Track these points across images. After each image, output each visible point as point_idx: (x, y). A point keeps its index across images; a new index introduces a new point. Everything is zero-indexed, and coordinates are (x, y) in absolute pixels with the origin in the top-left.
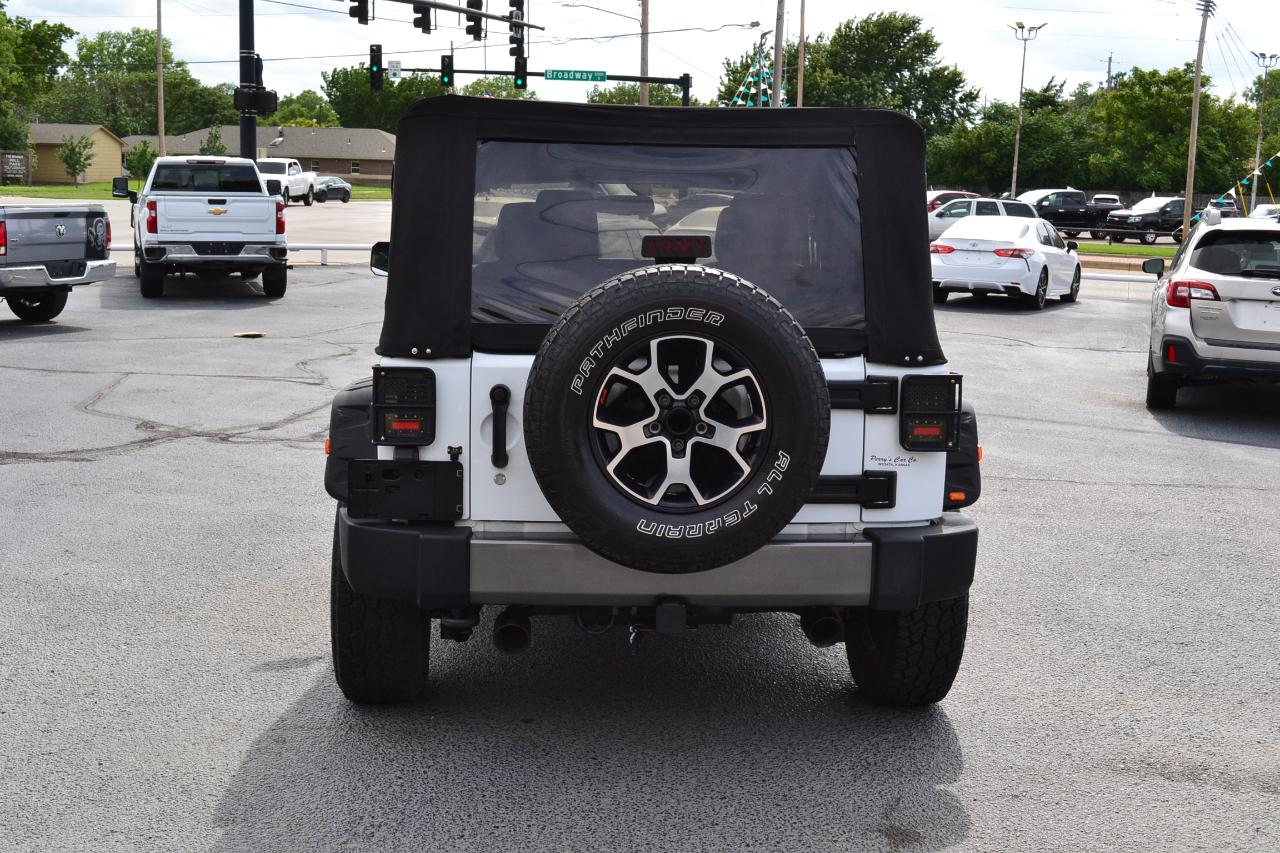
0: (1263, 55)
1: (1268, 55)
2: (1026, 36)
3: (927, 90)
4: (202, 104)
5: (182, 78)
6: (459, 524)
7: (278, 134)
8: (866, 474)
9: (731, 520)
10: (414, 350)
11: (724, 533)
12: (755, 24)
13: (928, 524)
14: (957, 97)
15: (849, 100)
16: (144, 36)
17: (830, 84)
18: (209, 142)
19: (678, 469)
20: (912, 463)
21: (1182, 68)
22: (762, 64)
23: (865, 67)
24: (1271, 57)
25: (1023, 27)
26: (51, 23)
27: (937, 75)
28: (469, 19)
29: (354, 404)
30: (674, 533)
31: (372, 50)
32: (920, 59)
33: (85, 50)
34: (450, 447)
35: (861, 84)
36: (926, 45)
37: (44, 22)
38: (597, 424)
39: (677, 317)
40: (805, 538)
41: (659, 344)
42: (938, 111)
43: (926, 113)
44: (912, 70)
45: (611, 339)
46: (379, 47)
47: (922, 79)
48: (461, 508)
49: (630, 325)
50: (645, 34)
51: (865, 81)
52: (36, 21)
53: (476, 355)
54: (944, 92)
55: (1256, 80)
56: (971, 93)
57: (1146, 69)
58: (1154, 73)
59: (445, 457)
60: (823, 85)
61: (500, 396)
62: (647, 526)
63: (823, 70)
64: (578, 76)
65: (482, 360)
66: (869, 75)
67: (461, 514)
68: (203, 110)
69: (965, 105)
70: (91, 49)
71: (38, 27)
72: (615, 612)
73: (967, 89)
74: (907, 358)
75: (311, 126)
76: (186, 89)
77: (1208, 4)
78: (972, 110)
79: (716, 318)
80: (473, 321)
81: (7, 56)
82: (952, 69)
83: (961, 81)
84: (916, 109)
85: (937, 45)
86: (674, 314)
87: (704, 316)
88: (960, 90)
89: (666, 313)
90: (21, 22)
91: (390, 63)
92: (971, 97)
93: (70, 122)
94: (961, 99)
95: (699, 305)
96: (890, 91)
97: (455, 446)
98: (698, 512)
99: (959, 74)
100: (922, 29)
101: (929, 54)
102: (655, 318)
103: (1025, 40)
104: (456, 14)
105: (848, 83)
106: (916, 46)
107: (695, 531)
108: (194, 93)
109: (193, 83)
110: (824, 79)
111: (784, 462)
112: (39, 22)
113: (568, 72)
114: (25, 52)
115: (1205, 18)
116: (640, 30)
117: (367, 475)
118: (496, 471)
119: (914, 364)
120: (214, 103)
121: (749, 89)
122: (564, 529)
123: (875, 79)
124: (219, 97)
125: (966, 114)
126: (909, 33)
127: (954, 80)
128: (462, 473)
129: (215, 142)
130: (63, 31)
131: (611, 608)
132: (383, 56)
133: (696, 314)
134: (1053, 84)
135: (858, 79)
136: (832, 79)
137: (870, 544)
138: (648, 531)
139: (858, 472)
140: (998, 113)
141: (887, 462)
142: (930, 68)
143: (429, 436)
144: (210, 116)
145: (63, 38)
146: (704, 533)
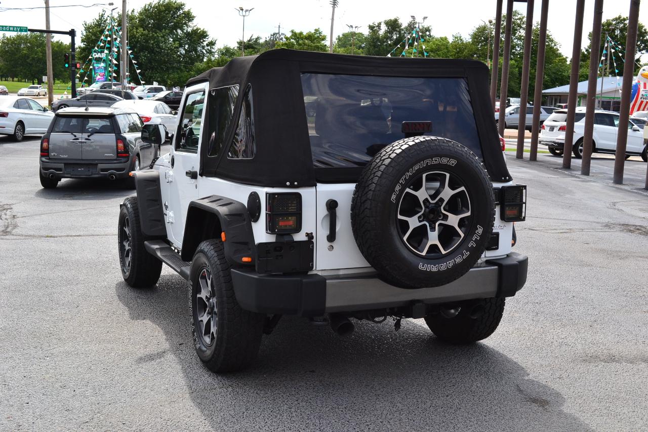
0: (352, 26)
1: (354, 27)
2: (244, 14)
3: (190, 40)
6: (310, 273)
9: (458, 260)
10: (288, 183)
11: (456, 266)
12: (111, 4)
13: (506, 256)
14: (205, 43)
15: (152, 44)
17: (141, 35)
19: (434, 237)
20: (502, 228)
21: (313, 31)
22: (113, 25)
23: (158, 27)
24: (356, 27)
25: (242, 10)
27: (195, 32)
29: (234, 213)
30: (434, 269)
32: (185, 23)
34: (307, 233)
35: (158, 36)
36: (189, 17)
38: (400, 217)
39: (437, 162)
41: (427, 176)
42: (196, 51)
43: (190, 52)
44: (182, 30)
47: (188, 34)
48: (313, 265)
49: (416, 168)
50: (47, 8)
51: (160, 34)
53: (318, 185)
54: (198, 41)
55: (337, 37)
56: (212, 42)
57: (297, 31)
58: (301, 33)
59: (305, 238)
60: (137, 36)
61: (332, 205)
62: (423, 266)
63: (137, 29)
64: (11, 29)
65: (321, 187)
66: (161, 31)
67: (313, 267)
69: (209, 47)
73: (210, 40)
77: (335, 3)
78: (213, 50)
79: (453, 162)
80: (315, 167)
82: (202, 29)
83: (207, 36)
84: (184, 49)
85: (194, 17)
86: (436, 161)
88: (206, 40)
89: (432, 160)
92: (212, 44)
94: (207, 44)
95: (446, 156)
96: (172, 40)
97: (309, 232)
98: (443, 257)
99: (205, 32)
100: (186, 9)
101: (189, 21)
103: (244, 16)
105: (151, 35)
106: (184, 17)
107: (443, 267)
110: (138, 33)
111: (480, 230)
113: (6, 27)
115: (334, 8)
116: (44, 5)
117: (267, 250)
118: (329, 244)
119: (505, 181)
121: (107, 38)
122: (373, 270)
123: (164, 34)
125: (210, 52)
126: (179, 10)
127: (203, 35)
128: (313, 246)
131: (386, 309)
133: (445, 161)
134: (253, 38)
135: (156, 34)
136: (142, 33)
137: (496, 267)
138: (424, 269)
140: (227, 51)
141: (495, 228)
142: (191, 29)
143: (298, 228)
146: (447, 267)
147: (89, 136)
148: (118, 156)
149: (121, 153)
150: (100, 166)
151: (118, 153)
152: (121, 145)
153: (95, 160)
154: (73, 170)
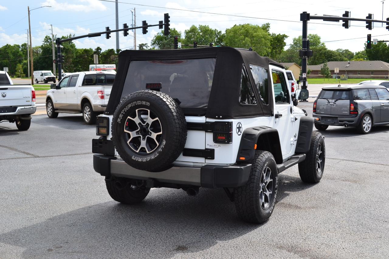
4: (328, 55)
5: (322, 48)
7: (348, 63)
8: (206, 149)
9: (153, 157)
10: (106, 113)
11: (151, 160)
16: (312, 36)
18: (324, 67)
19: (143, 144)
20: (219, 147)
26: (281, 34)
28: (387, 24)
30: (140, 160)
31: (368, 36)
33: (295, 41)
37: (280, 34)
38: (125, 131)
40: (192, 166)
41: (138, 110)
45: (126, 109)
46: (370, 35)
48: (114, 152)
49: (130, 106)
52: (277, 34)
67: (114, 154)
68: (328, 57)
70: (297, 40)
71: (278, 35)
72: (143, 182)
74: (217, 117)
75: (361, 60)
76: (323, 51)
79: (148, 104)
81: (268, 44)
86: (139, 103)
87: (146, 103)
89: (137, 102)
90: (274, 34)
91: (374, 39)
93: (288, 62)
95: (144, 100)
98: (146, 155)
102: (135, 104)
104: (382, 23)
108: (326, 52)
109: (325, 49)
111: (164, 143)
112: (278, 34)
114: (274, 43)
117: (96, 143)
119: (219, 118)
120: (331, 55)
124: (333, 53)
129: (326, 67)
130: (285, 36)
131: (142, 180)
132: (371, 37)
133: (144, 103)
137: (200, 168)
138: (134, 159)
139: (204, 148)
141: (212, 146)
143: (107, 134)
144: (330, 59)
145: (285, 38)
146: (147, 160)
147: (335, 101)
148: (350, 114)
149: (352, 112)
150: (339, 119)
151: (350, 111)
152: (352, 107)
153: (336, 115)
154: (325, 121)
